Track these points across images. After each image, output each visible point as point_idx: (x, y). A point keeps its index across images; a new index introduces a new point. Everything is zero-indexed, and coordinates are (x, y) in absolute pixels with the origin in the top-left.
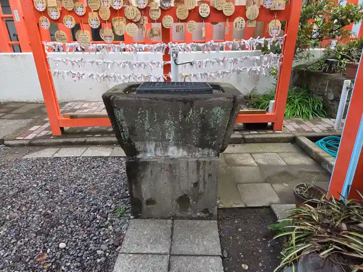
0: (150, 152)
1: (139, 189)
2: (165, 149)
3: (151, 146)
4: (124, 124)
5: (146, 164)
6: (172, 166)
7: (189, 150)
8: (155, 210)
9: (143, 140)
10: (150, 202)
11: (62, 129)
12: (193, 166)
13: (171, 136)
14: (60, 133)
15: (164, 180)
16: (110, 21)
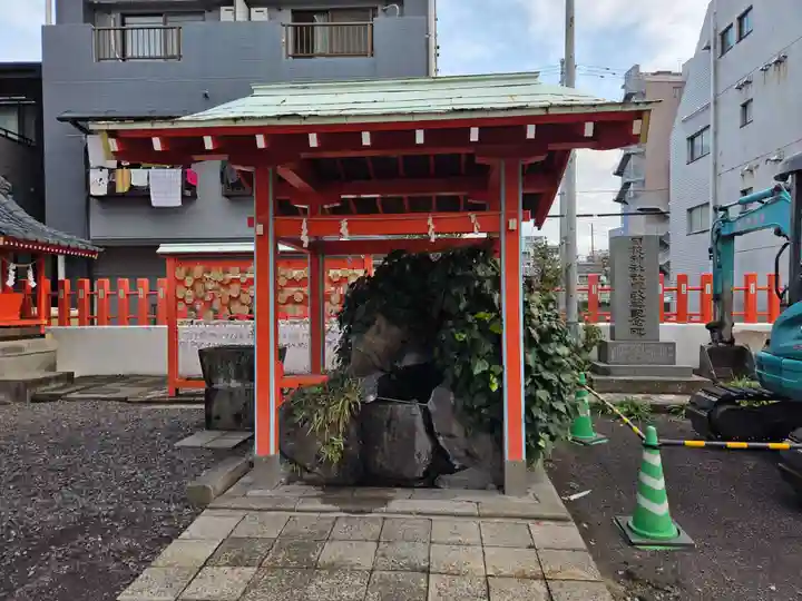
0: (220, 384)
1: (211, 408)
2: (229, 381)
3: (220, 379)
4: (207, 365)
5: (216, 390)
6: (230, 391)
7: (243, 383)
8: (220, 424)
9: (217, 375)
10: (217, 417)
11: (177, 390)
12: (243, 392)
13: (232, 372)
14: (174, 394)
15: (226, 404)
16: (228, 304)
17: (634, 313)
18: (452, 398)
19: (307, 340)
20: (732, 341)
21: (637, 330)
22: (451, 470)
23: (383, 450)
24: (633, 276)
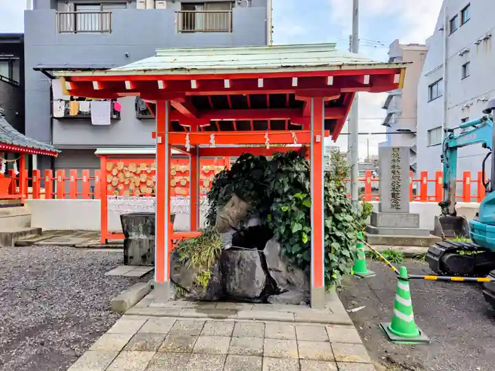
0: (134, 236)
1: (127, 252)
2: (139, 235)
3: (134, 234)
4: (125, 225)
5: (130, 240)
6: (140, 242)
7: (148, 236)
8: (133, 261)
9: (131, 231)
10: (131, 257)
11: (106, 240)
12: (148, 241)
13: (141, 229)
14: (105, 242)
15: (137, 248)
16: (139, 186)
17: (393, 195)
18: (279, 248)
19: (188, 210)
20: (455, 214)
21: (396, 205)
22: (278, 292)
23: (235, 280)
24: (393, 172)
